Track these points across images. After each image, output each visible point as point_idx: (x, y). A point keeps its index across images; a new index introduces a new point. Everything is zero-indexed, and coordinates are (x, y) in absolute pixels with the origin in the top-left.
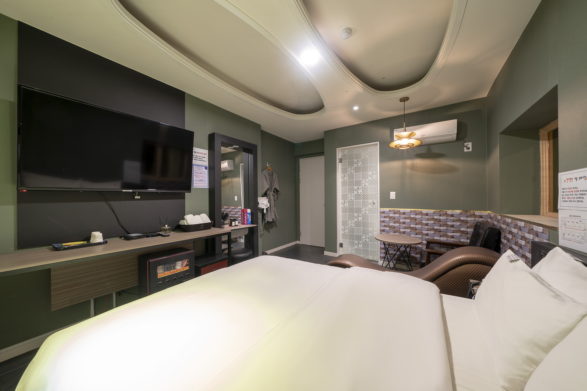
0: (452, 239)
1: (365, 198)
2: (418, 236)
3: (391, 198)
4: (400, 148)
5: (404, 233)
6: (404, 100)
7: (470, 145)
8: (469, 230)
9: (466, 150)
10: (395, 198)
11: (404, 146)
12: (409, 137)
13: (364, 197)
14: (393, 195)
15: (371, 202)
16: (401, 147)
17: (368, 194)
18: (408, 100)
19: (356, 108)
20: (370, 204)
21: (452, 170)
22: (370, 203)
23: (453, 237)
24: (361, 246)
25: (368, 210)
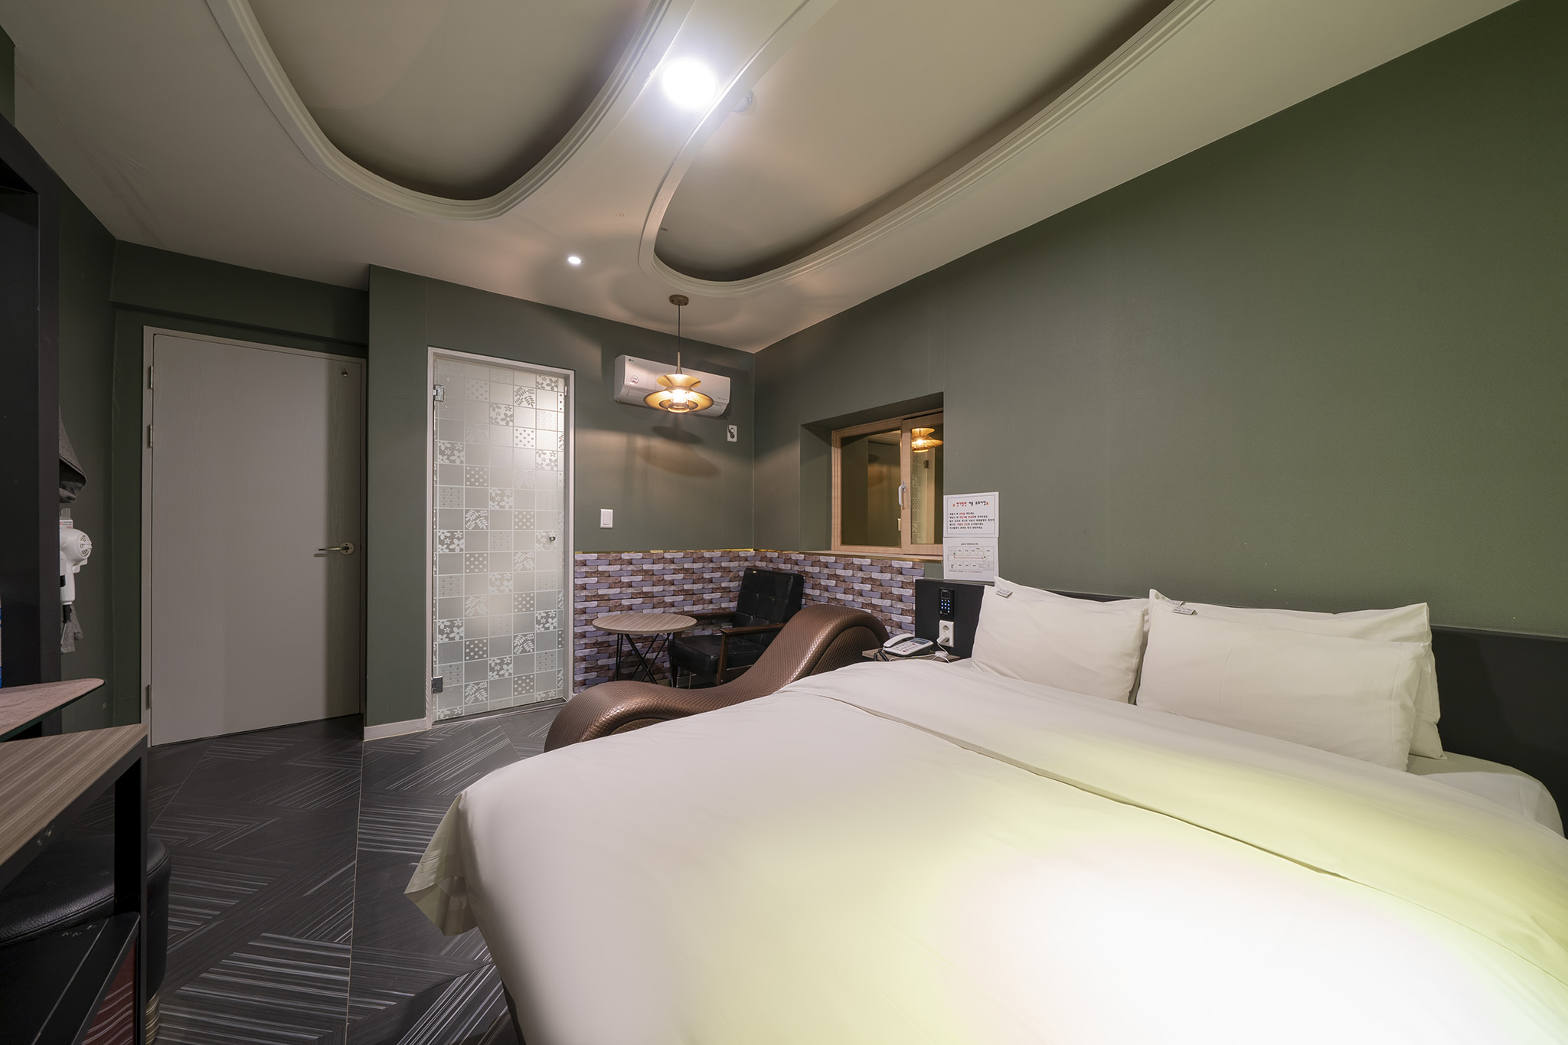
0: (711, 607)
1: (524, 524)
2: (656, 611)
3: (602, 525)
4: (669, 409)
5: (630, 608)
6: (679, 300)
7: (734, 429)
8: (732, 585)
9: (729, 439)
10: (611, 526)
11: (677, 405)
12: (689, 387)
13: (520, 520)
14: (607, 517)
15: (542, 537)
16: (671, 406)
17: (532, 513)
18: (686, 304)
19: (575, 260)
20: (539, 541)
21: (710, 471)
22: (539, 537)
23: (711, 602)
24: (508, 670)
25: (533, 559)
